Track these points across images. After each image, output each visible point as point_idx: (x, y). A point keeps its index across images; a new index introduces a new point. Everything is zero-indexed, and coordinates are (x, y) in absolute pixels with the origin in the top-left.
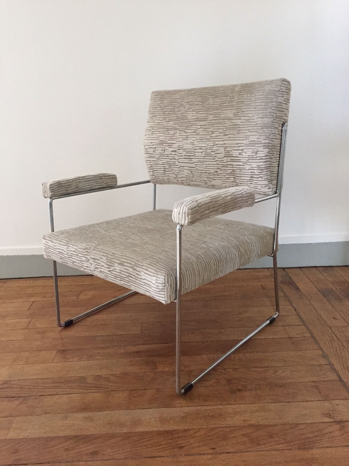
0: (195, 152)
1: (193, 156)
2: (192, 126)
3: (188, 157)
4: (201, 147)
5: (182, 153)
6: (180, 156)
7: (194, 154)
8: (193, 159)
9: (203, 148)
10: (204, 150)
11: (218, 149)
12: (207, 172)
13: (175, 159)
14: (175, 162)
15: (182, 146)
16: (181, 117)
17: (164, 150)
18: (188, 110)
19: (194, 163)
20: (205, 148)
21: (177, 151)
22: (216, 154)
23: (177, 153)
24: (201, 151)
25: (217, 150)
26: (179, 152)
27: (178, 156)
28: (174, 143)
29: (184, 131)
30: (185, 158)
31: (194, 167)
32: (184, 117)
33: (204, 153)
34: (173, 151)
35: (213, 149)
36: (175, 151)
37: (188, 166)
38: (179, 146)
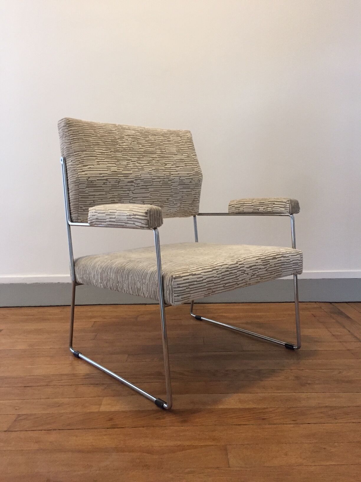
0: (153, 182)
1: (151, 185)
2: (143, 157)
3: (145, 187)
4: (159, 176)
5: (139, 184)
6: (137, 186)
7: (152, 183)
8: (149, 189)
9: (161, 178)
10: (162, 180)
11: (175, 179)
12: (159, 200)
13: (129, 191)
14: (129, 194)
15: (140, 176)
16: (128, 149)
17: (119, 182)
18: (132, 143)
19: (150, 192)
20: (163, 178)
21: (134, 181)
22: (172, 182)
23: (133, 184)
24: (159, 180)
25: (173, 179)
26: (136, 183)
27: (134, 187)
28: (131, 174)
29: (137, 162)
30: (141, 189)
31: (148, 197)
32: (131, 149)
33: (161, 182)
34: (129, 182)
35: (170, 178)
36: (132, 182)
37: (141, 196)
38: (136, 176)
